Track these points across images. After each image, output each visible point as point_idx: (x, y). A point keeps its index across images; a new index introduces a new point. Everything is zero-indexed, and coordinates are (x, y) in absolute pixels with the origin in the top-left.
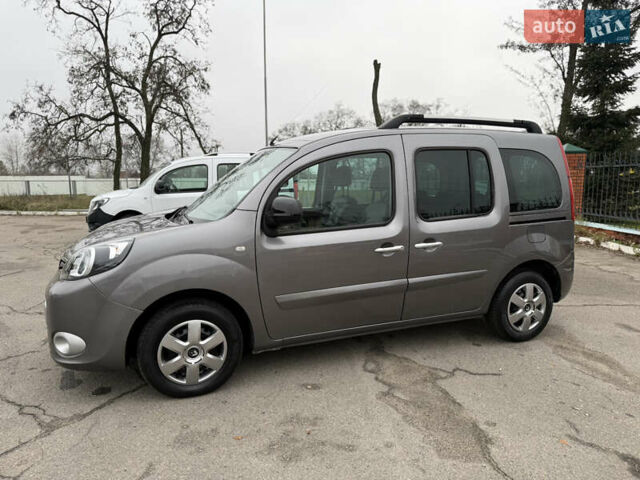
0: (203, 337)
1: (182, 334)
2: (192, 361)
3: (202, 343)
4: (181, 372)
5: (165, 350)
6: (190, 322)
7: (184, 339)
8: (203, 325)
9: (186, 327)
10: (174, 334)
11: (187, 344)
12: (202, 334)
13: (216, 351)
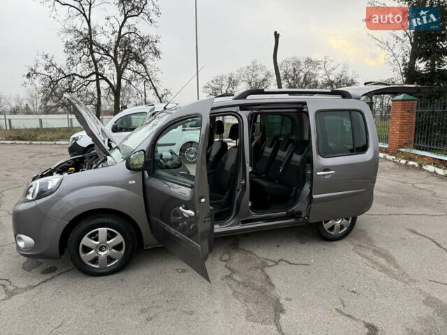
0: (109, 239)
1: (95, 237)
2: (102, 254)
3: (108, 242)
4: (95, 260)
5: (84, 246)
6: (99, 229)
7: (96, 240)
8: (108, 231)
9: (97, 232)
10: (90, 236)
11: (98, 243)
12: (108, 237)
13: (118, 247)
